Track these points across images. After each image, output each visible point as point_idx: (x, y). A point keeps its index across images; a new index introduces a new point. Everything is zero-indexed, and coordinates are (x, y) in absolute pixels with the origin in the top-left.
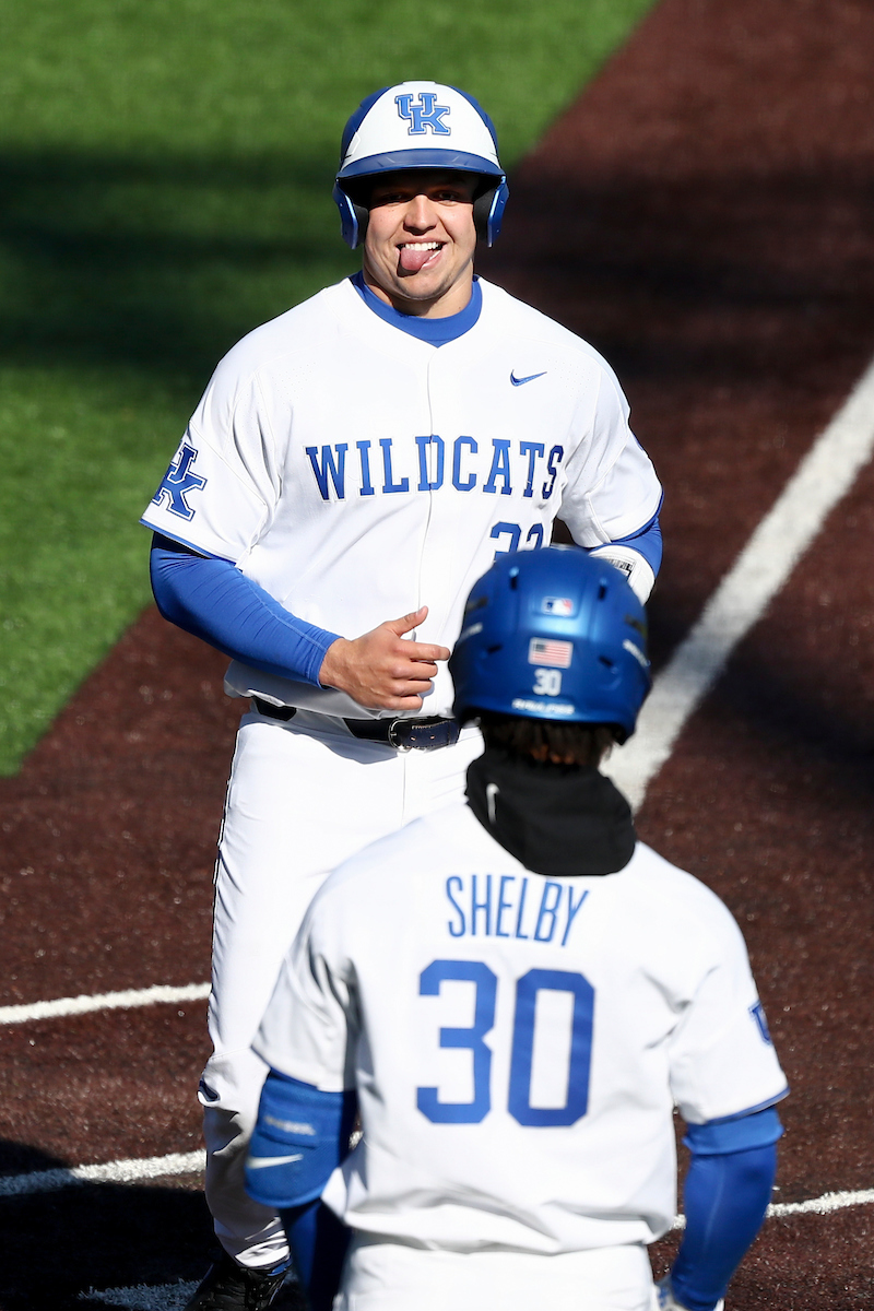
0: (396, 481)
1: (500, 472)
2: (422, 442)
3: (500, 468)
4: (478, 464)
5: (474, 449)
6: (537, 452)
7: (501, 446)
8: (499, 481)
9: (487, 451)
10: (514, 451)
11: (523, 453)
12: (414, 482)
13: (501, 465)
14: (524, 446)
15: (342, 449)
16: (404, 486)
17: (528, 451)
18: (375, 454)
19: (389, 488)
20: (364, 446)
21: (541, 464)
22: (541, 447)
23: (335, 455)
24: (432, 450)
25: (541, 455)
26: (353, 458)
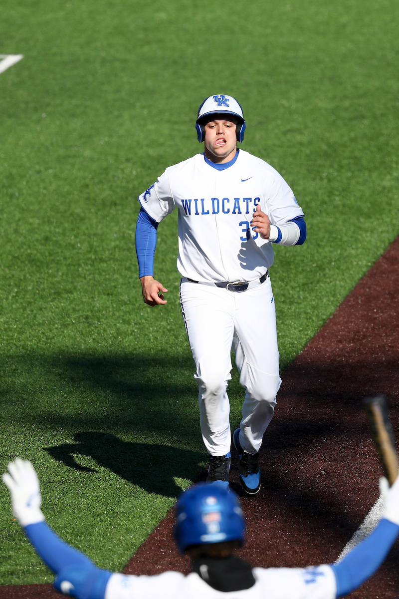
0: (205, 211)
1: (237, 208)
2: (213, 200)
3: (237, 207)
4: (230, 206)
5: (228, 201)
6: (249, 201)
7: (237, 200)
8: (237, 210)
9: (232, 202)
10: (241, 201)
11: (244, 201)
12: (211, 212)
13: (237, 206)
14: (244, 200)
15: (190, 201)
16: (208, 213)
17: (246, 201)
18: (199, 203)
19: (203, 213)
20: (196, 200)
21: (251, 204)
22: (251, 199)
23: (188, 203)
24: (216, 202)
25: (251, 201)
26: (193, 204)
